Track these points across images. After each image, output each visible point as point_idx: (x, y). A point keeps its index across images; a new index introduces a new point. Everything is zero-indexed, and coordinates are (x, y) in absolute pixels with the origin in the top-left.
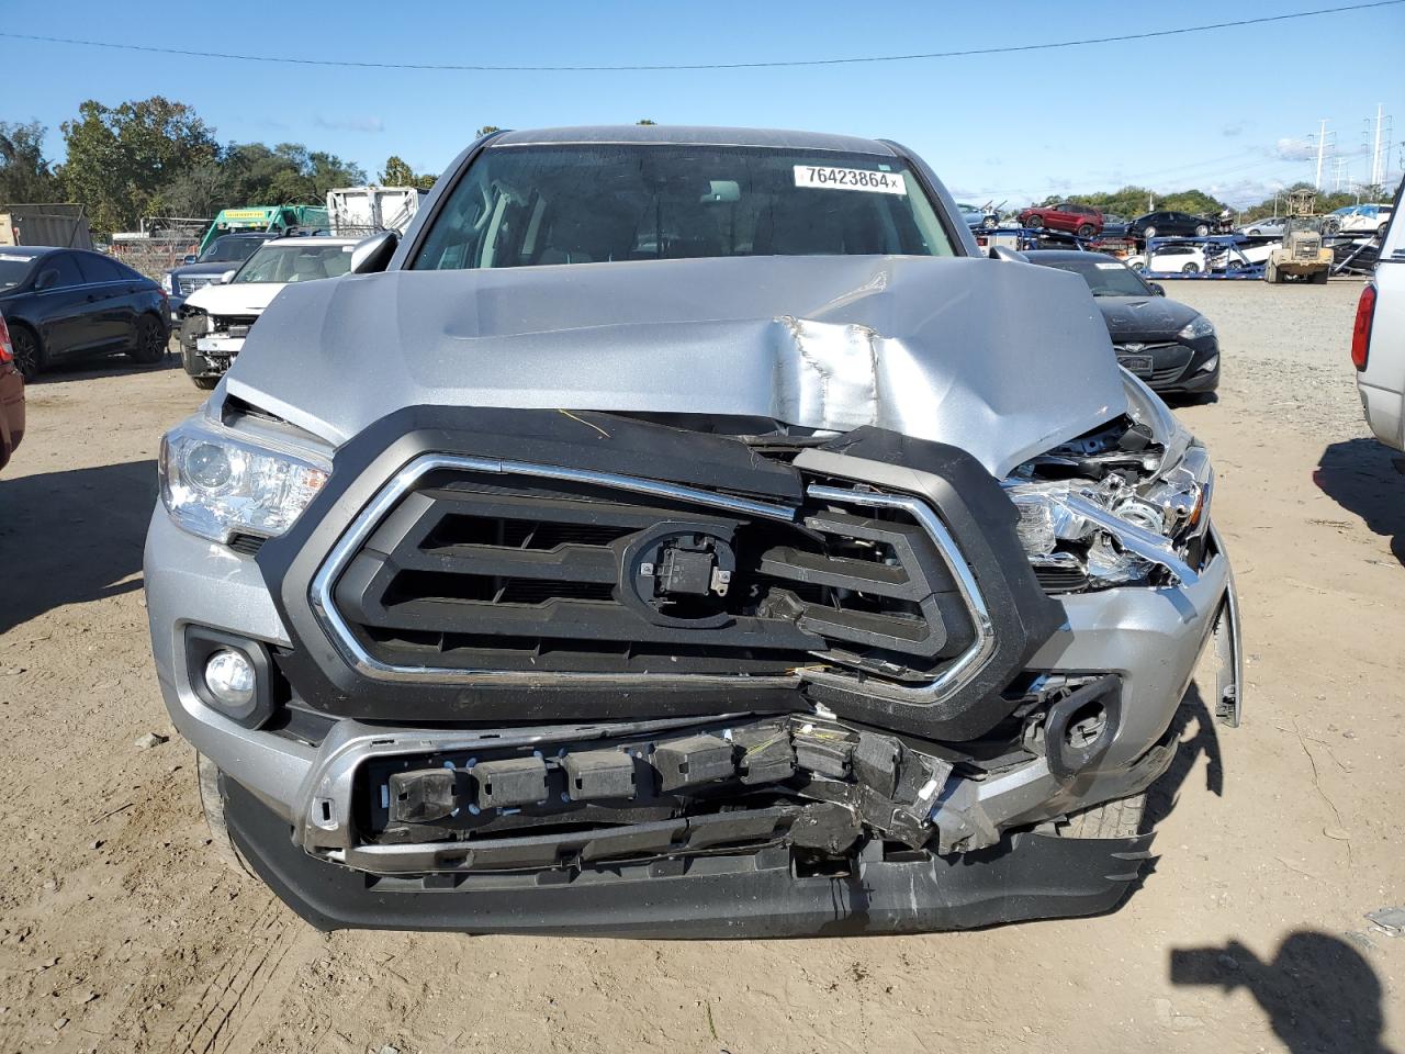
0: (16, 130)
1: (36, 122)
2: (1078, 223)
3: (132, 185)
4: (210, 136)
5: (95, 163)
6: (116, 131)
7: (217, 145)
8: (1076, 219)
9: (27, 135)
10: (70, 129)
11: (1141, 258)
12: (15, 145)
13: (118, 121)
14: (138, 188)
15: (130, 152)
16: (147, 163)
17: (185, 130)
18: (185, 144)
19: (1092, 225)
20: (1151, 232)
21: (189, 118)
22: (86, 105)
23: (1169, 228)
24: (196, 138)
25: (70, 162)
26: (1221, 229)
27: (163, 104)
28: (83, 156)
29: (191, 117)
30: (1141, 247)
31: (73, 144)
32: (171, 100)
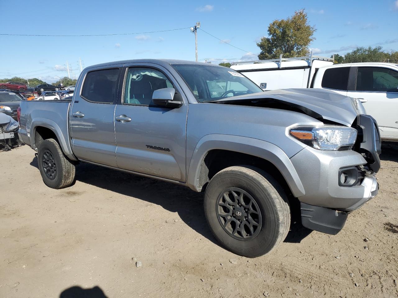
2: (19, 87)
8: (18, 86)
11: (41, 97)
19: (24, 88)
20: (42, 90)
23: (47, 89)
26: (62, 89)
30: (40, 94)
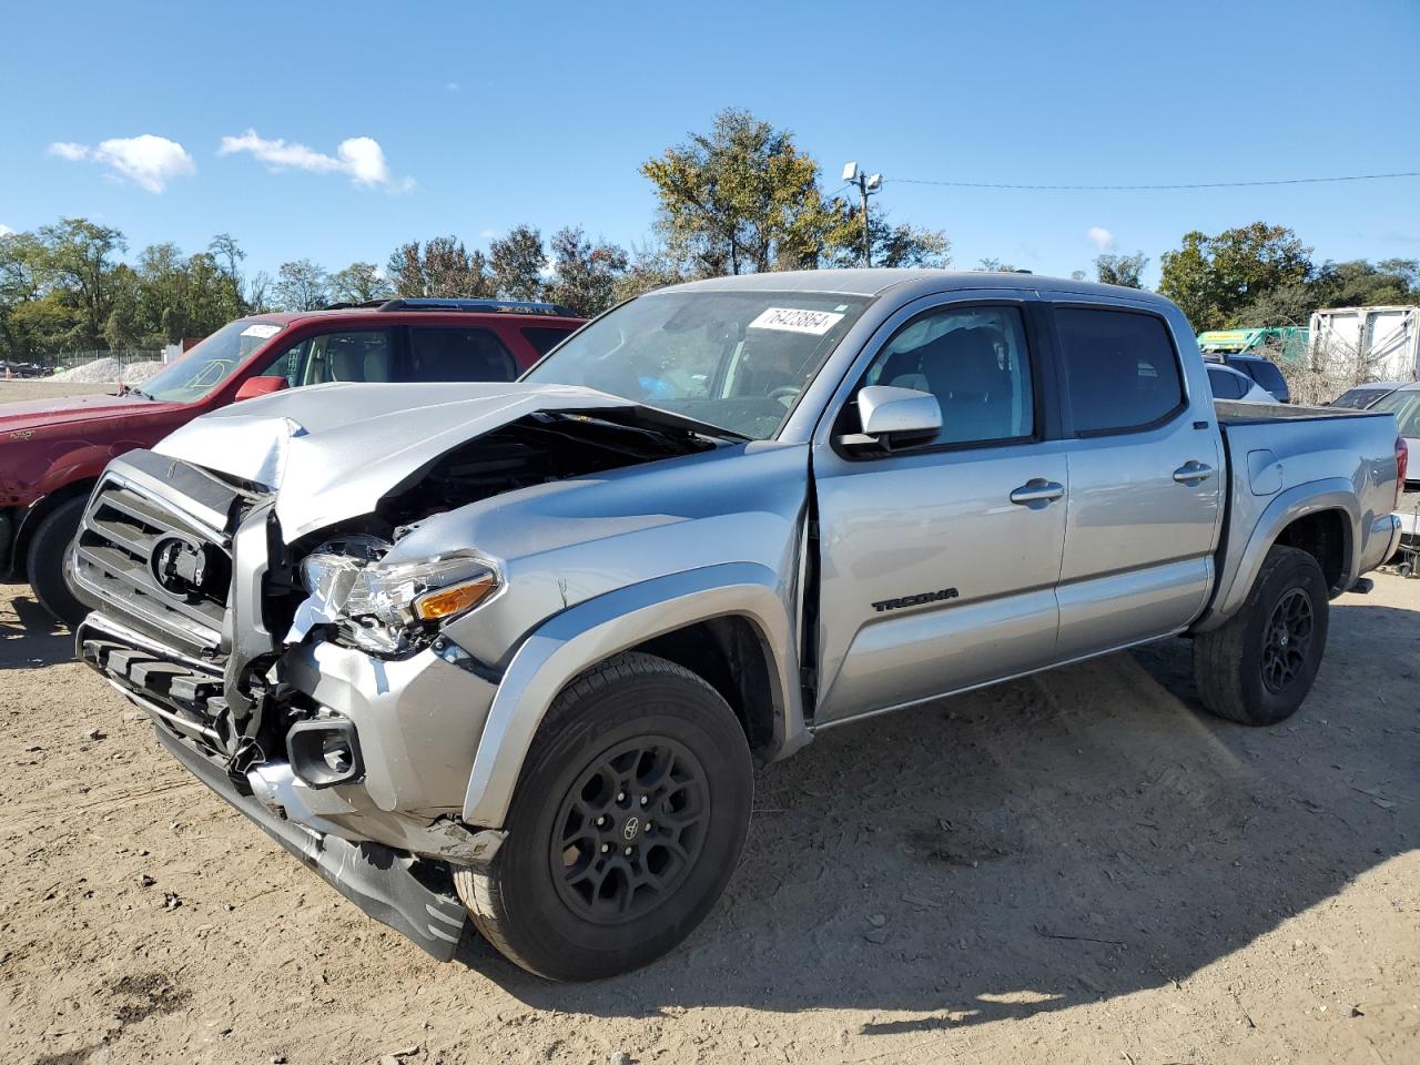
0: (1121, 263)
1: (1141, 255)
3: (1215, 307)
4: (1304, 256)
5: (1184, 289)
6: (1211, 258)
7: (1310, 265)
9: (1130, 266)
10: (1168, 259)
12: (1118, 276)
13: (1216, 249)
14: (1219, 310)
15: (1219, 277)
16: (1232, 288)
17: (1280, 252)
18: (1277, 267)
21: (1288, 241)
22: (1191, 236)
24: (1289, 259)
25: (1162, 289)
27: (1263, 229)
28: (1174, 283)
29: (1290, 240)
31: (1167, 272)
32: (1270, 225)
